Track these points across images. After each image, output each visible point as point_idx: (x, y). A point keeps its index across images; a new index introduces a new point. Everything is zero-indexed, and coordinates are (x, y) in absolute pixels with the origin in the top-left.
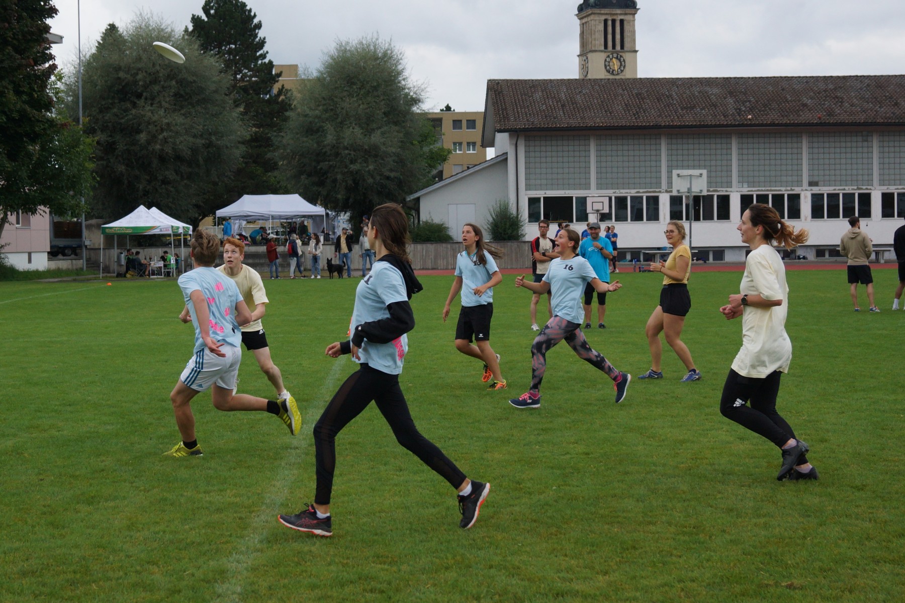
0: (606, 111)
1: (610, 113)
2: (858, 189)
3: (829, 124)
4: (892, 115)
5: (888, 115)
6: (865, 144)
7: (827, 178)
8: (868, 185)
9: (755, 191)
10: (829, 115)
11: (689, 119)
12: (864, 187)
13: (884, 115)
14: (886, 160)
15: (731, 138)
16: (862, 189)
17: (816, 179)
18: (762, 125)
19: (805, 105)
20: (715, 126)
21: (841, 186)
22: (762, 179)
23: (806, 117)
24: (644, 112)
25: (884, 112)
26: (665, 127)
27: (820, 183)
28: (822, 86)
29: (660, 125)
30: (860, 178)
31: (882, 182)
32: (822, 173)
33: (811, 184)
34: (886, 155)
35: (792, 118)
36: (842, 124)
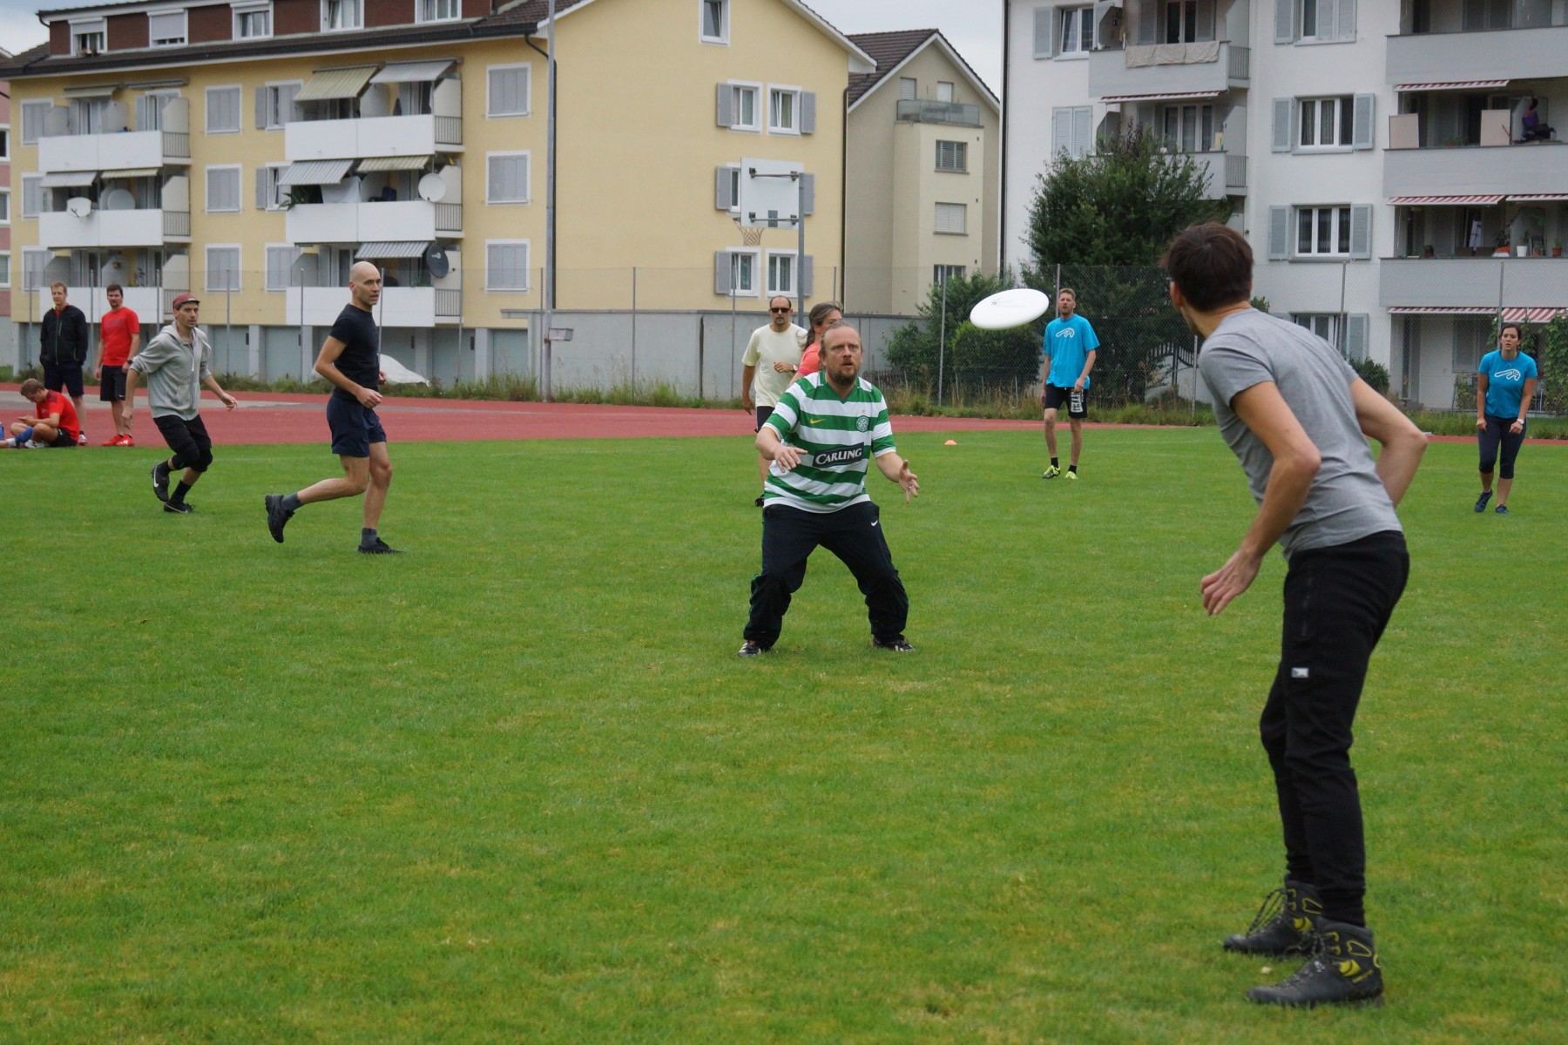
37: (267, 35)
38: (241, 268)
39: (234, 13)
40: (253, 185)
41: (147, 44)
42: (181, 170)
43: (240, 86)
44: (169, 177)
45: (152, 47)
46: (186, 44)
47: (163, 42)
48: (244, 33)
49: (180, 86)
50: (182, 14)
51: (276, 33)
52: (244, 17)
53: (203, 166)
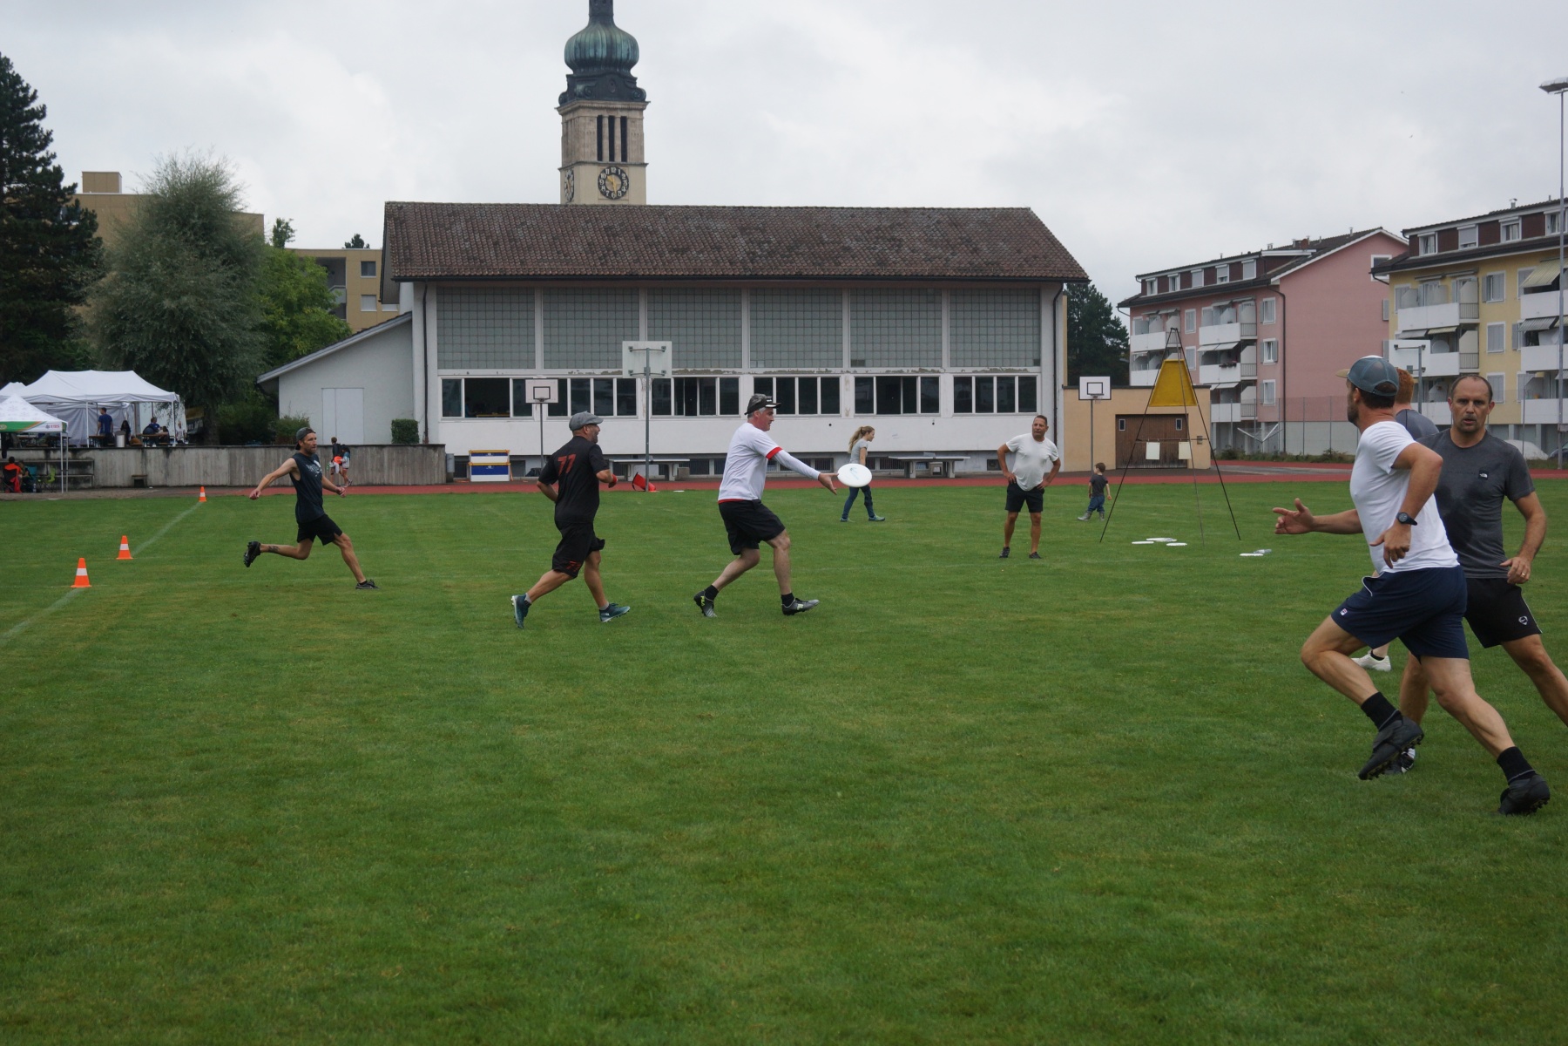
0: (558, 253)
1: (565, 256)
2: (922, 371)
3: (880, 278)
4: (968, 265)
5: (963, 266)
6: (931, 307)
7: (877, 355)
8: (935, 366)
9: (774, 373)
10: (879, 265)
11: (679, 267)
12: (929, 369)
13: (957, 265)
14: (961, 330)
15: (740, 295)
16: (926, 371)
17: (861, 356)
18: (784, 277)
19: (848, 249)
20: (717, 277)
21: (896, 366)
22: (785, 355)
23: (848, 266)
24: (615, 254)
25: (957, 262)
26: (644, 277)
27: (867, 362)
28: (874, 222)
29: (637, 275)
30: (924, 355)
31: (954, 362)
32: (869, 347)
33: (855, 363)
34: (960, 323)
35: (830, 269)
36: (898, 278)
37: (1517, 237)
38: (1504, 389)
39: (1502, 225)
40: (1511, 335)
41: (1457, 248)
42: (1474, 327)
43: (1504, 272)
44: (1464, 332)
45: (1461, 249)
46: (1477, 246)
47: (1465, 246)
48: (1508, 238)
49: (1473, 274)
50: (1475, 228)
51: (1523, 237)
52: (1507, 227)
53: (1487, 322)
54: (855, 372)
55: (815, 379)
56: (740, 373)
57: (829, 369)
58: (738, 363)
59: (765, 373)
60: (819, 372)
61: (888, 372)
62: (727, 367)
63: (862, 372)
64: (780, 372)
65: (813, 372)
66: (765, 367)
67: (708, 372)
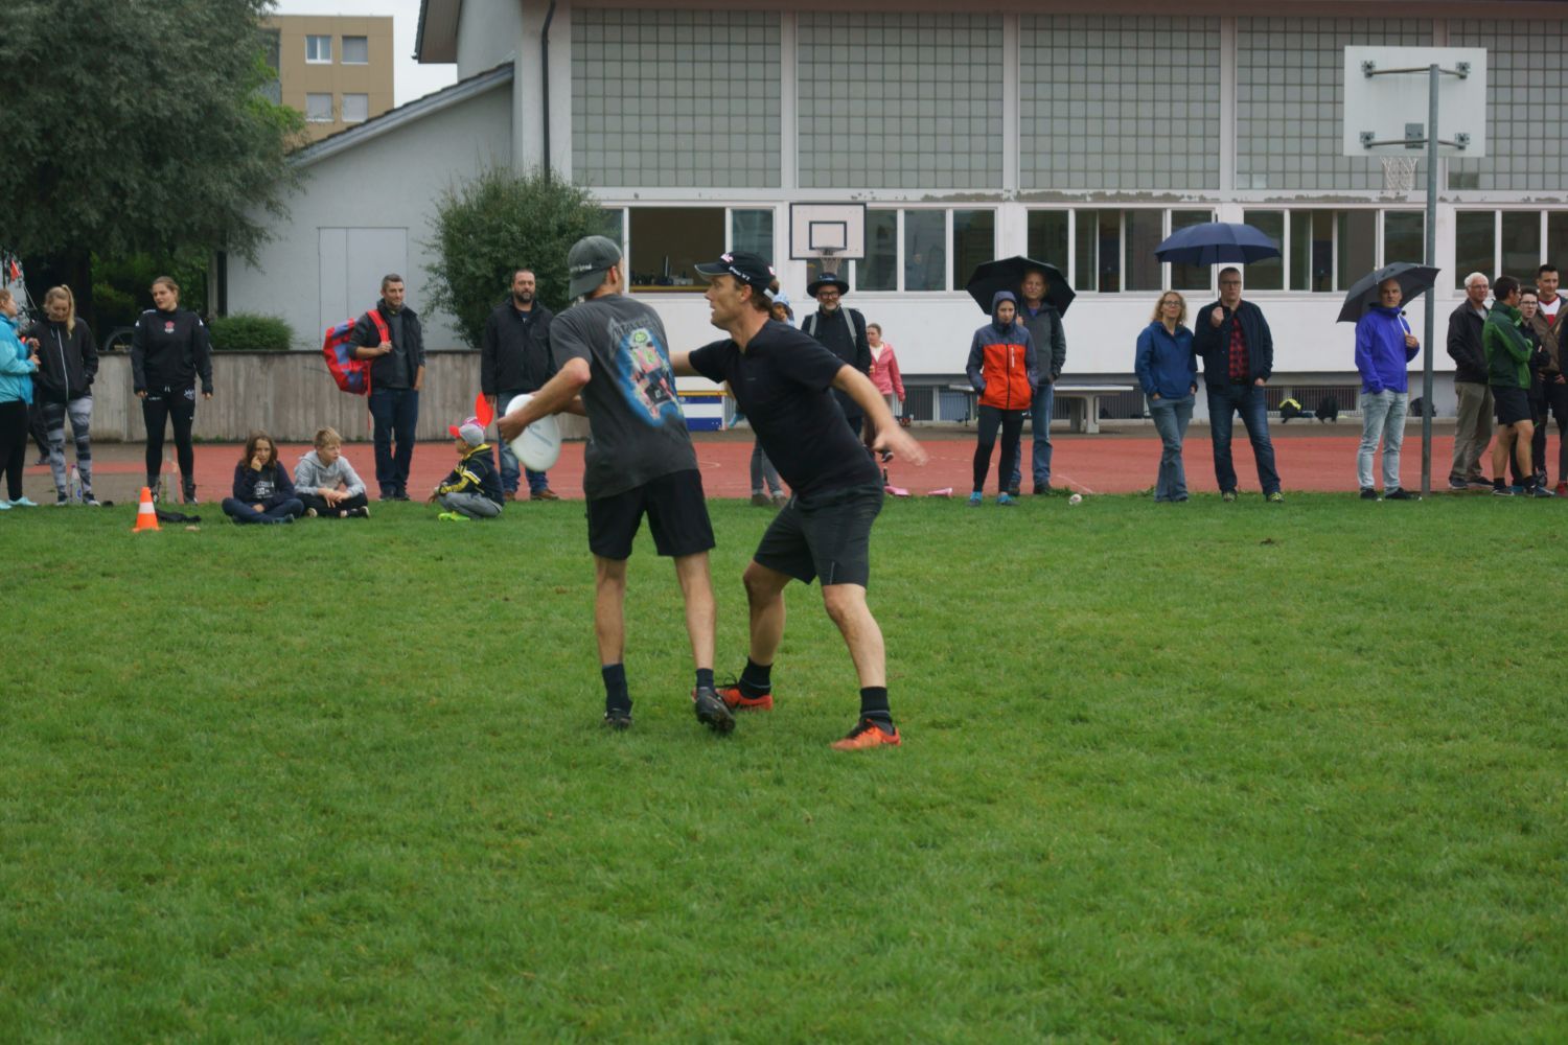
7: (1503, 163)
9: (1288, 200)
15: (1218, 31)
17: (1470, 167)
21: (1545, 188)
27: (1482, 180)
33: (1458, 181)
54: (1457, 200)
55: (1371, 214)
56: (1216, 201)
57: (1402, 193)
58: (1211, 178)
59: (1269, 200)
60: (1383, 200)
61: (1527, 201)
62: (1187, 188)
63: (1473, 200)
64: (1300, 199)
65: (1367, 200)
66: (1268, 188)
67: (1148, 197)
